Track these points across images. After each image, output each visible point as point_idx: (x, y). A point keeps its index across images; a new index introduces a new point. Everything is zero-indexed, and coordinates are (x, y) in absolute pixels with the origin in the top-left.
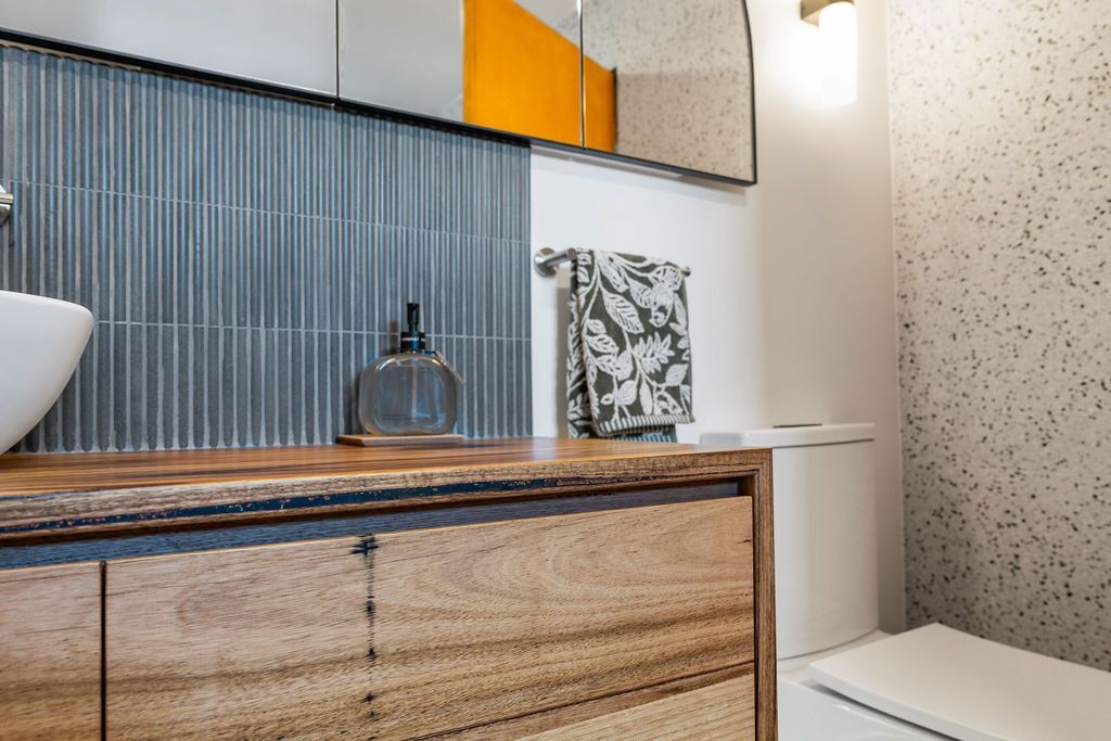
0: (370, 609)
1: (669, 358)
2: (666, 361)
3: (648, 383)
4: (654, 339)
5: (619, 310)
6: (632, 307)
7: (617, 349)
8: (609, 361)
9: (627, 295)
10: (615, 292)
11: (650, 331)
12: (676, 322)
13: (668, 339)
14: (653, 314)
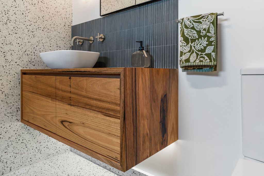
0: (70, 86)
1: (206, 44)
2: (206, 45)
3: (196, 52)
4: (201, 40)
5: (189, 33)
6: (195, 31)
7: (186, 44)
8: (183, 48)
9: (193, 28)
10: (188, 28)
11: (200, 37)
12: (210, 33)
13: (206, 38)
14: (202, 32)
